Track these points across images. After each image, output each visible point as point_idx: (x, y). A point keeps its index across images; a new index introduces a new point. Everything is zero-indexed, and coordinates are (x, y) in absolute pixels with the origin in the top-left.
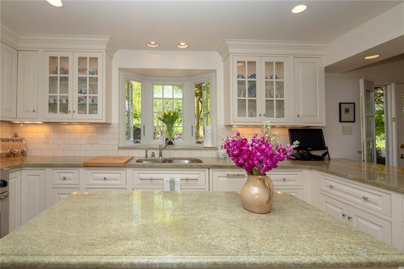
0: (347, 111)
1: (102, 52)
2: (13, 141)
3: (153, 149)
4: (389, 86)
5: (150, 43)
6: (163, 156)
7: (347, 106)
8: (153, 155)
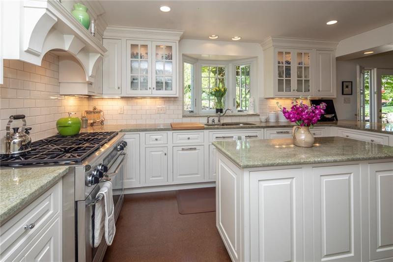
0: (347, 87)
1: (175, 42)
2: (94, 113)
3: (213, 116)
4: (372, 70)
5: (211, 36)
6: (221, 121)
7: (347, 84)
8: (213, 121)
